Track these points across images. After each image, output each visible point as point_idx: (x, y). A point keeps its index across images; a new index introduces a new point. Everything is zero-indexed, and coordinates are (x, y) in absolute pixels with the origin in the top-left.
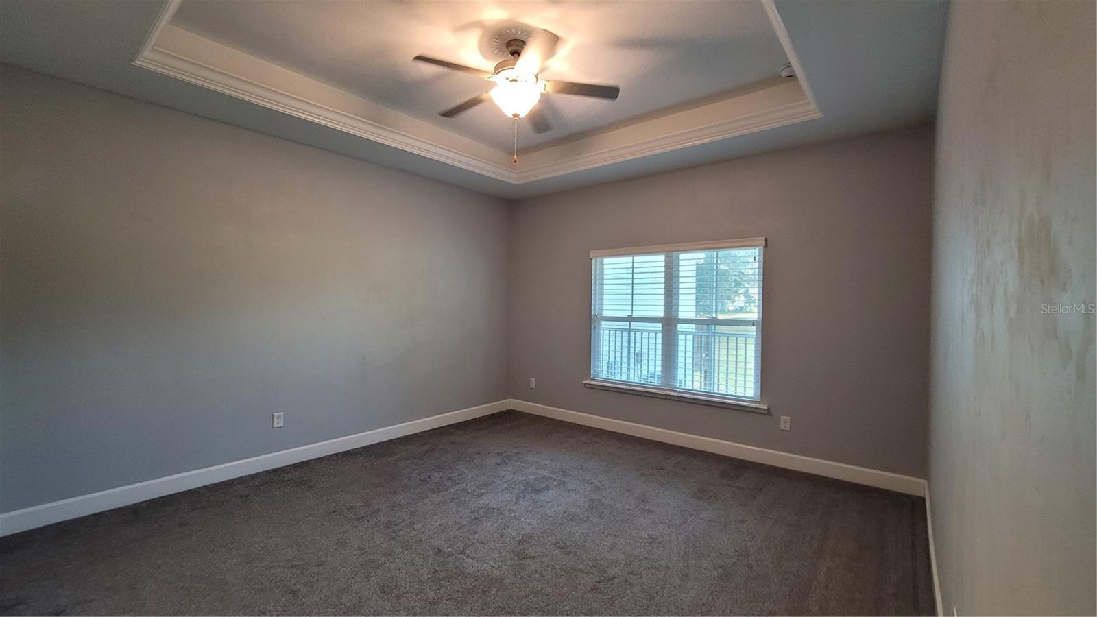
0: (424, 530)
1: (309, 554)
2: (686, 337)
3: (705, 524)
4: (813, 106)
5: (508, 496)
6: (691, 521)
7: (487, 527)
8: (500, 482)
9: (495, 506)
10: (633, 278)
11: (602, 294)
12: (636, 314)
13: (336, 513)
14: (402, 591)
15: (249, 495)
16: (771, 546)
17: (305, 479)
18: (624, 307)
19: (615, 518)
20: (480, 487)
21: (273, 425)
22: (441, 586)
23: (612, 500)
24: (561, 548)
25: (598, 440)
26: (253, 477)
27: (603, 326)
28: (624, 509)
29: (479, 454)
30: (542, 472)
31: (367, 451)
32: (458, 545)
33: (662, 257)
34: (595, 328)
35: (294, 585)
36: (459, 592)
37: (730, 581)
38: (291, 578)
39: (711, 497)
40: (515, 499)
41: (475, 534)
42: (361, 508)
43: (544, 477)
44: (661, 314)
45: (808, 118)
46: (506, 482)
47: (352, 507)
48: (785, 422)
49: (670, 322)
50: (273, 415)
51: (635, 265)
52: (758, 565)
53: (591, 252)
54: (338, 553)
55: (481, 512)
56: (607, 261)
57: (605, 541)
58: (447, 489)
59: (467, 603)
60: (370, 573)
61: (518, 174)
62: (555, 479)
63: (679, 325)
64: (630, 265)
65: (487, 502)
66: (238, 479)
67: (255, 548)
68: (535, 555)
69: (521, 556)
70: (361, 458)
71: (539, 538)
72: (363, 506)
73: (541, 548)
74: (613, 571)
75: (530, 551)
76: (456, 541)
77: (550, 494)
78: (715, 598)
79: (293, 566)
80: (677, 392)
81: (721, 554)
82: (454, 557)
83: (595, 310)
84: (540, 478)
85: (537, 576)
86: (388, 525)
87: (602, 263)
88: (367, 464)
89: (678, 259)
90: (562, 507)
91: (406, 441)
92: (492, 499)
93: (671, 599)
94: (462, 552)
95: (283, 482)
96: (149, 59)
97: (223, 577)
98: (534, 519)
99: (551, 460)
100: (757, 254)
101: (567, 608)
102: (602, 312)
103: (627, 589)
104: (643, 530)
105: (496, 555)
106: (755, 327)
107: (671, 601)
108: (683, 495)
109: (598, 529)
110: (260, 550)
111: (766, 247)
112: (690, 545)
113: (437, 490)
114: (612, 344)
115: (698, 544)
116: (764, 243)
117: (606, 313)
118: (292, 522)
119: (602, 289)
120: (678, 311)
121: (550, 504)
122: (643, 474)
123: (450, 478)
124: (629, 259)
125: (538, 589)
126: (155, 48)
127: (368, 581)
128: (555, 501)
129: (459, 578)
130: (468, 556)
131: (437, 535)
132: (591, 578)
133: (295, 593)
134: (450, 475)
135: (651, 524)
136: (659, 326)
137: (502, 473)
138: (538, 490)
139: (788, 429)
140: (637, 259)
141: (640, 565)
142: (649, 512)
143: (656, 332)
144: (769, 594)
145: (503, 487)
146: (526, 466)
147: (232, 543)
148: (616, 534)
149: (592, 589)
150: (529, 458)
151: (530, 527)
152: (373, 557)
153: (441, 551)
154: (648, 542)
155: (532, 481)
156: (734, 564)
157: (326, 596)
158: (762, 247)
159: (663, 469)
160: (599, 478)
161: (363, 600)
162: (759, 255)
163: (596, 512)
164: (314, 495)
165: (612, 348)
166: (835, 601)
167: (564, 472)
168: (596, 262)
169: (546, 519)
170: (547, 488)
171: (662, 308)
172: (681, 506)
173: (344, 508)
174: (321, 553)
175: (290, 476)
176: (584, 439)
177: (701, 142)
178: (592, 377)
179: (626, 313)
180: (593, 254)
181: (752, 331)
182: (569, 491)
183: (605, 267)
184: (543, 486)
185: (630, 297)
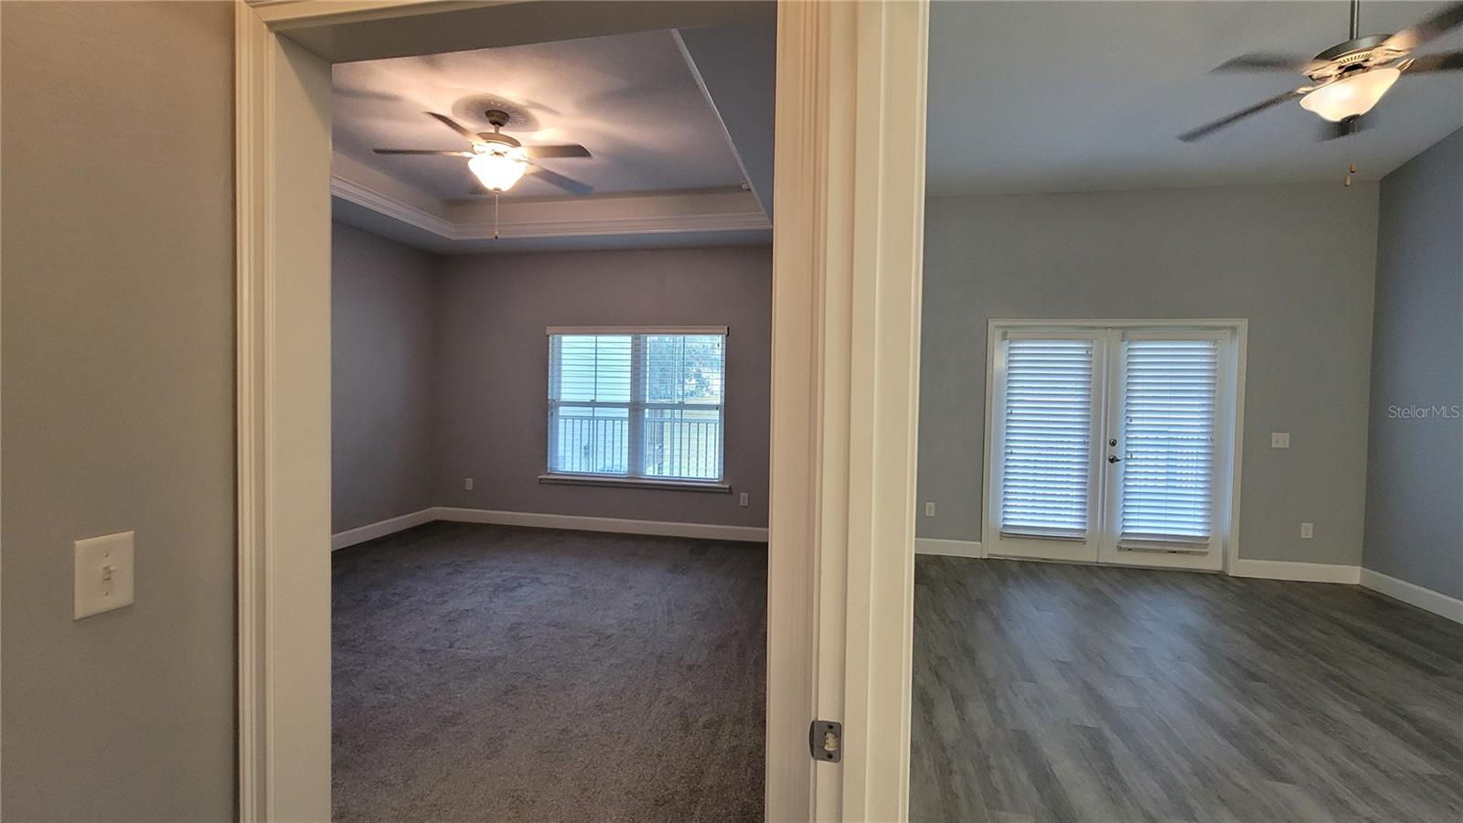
0: (392, 639)
3: (681, 589)
5: (478, 598)
6: (670, 589)
7: (468, 624)
8: (463, 588)
9: (468, 608)
10: (596, 359)
11: (560, 376)
12: (600, 399)
18: (587, 391)
20: (440, 595)
24: (554, 626)
27: (562, 414)
28: (606, 589)
30: (509, 574)
32: (442, 643)
33: (629, 339)
34: (552, 414)
39: (684, 570)
40: (487, 599)
43: (512, 577)
44: (627, 399)
46: (471, 587)
48: (744, 499)
49: (636, 407)
51: (599, 357)
53: (547, 328)
55: (453, 615)
56: (565, 338)
57: (595, 614)
58: (397, 604)
61: (457, 227)
62: (526, 578)
63: (646, 412)
64: (594, 345)
65: (455, 606)
73: (534, 629)
76: (438, 640)
77: (526, 590)
80: (644, 479)
82: (442, 652)
83: (552, 394)
84: (508, 579)
85: (539, 647)
87: (560, 341)
89: (646, 341)
90: (543, 597)
92: (460, 603)
94: (451, 647)
98: (516, 611)
99: (514, 562)
100: (720, 341)
102: (560, 396)
104: (628, 601)
105: (489, 642)
106: (718, 412)
109: (585, 607)
111: (728, 335)
113: (383, 606)
116: (727, 332)
117: (564, 398)
119: (560, 370)
120: (646, 396)
121: (528, 597)
123: (395, 594)
124: (593, 338)
128: (533, 595)
130: (460, 648)
131: (411, 640)
132: (590, 639)
134: (394, 591)
135: (635, 596)
136: (625, 412)
137: (461, 581)
138: (511, 589)
139: (746, 504)
140: (600, 338)
141: (632, 624)
142: (631, 588)
143: (622, 419)
145: (468, 592)
146: (485, 571)
149: (594, 646)
150: (485, 563)
151: (516, 617)
154: (635, 608)
155: (500, 582)
158: (724, 336)
160: (573, 571)
162: (722, 343)
163: (580, 596)
165: (577, 437)
167: (533, 571)
168: (553, 339)
169: (530, 609)
170: (520, 586)
171: (629, 392)
172: (658, 580)
178: (549, 471)
179: (588, 398)
180: (549, 330)
181: (716, 415)
182: (545, 584)
183: (563, 345)
184: (515, 584)
185: (593, 380)
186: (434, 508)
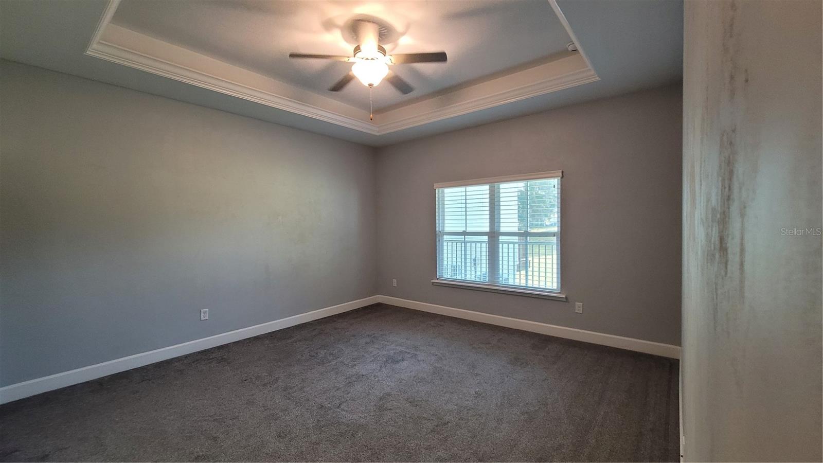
0: (311, 392)
1: (227, 411)
2: (514, 246)
3: (517, 383)
4: (593, 72)
5: (374, 366)
6: (507, 381)
7: (358, 388)
8: (368, 356)
9: (364, 373)
10: (466, 203)
11: (444, 216)
12: (469, 230)
13: (247, 381)
14: (293, 436)
15: (183, 370)
16: (564, 398)
17: (225, 357)
18: (460, 225)
19: (451, 380)
20: (354, 360)
21: (200, 318)
22: (322, 431)
23: (450, 367)
24: (410, 403)
25: (442, 323)
26: (186, 356)
27: (445, 239)
28: (459, 373)
29: (354, 336)
30: (400, 348)
31: (272, 336)
32: (335, 402)
33: (487, 187)
34: (439, 241)
35: (215, 433)
36: (335, 435)
37: (532, 423)
38: (212, 428)
39: (523, 363)
40: (379, 368)
41: (348, 394)
42: (266, 377)
43: (401, 352)
44: (487, 230)
45: (590, 81)
46: (373, 356)
47: (259, 377)
48: (578, 307)
49: (494, 235)
50: (201, 311)
51: (468, 193)
52: (554, 411)
53: (435, 184)
54: (248, 410)
55: (354, 378)
56: (446, 190)
57: (443, 396)
58: (329, 362)
59: (340, 443)
60: (270, 423)
61: (378, 127)
62: (409, 353)
63: (501, 238)
64: (464, 194)
65: (358, 371)
66: (175, 358)
67: (188, 408)
68: (392, 408)
69: (381, 409)
70: (267, 341)
71: (395, 396)
72: (267, 376)
73: (396, 402)
74: (447, 418)
75: (389, 405)
76: (334, 399)
77: (405, 363)
78: (521, 435)
79: (214, 420)
80: (499, 286)
81: (527, 404)
82: (332, 411)
83: (439, 227)
84: (398, 353)
85: (392, 422)
86: (285, 389)
87: (443, 192)
88: (271, 345)
89: (499, 188)
90: (413, 373)
91: (301, 328)
92: (361, 369)
93: (488, 437)
94: (338, 407)
95: (208, 360)
96: (96, 49)
97: (163, 429)
98: (392, 382)
99: (407, 339)
100: (556, 182)
101: (412, 445)
102: (444, 229)
103: (457, 430)
104: (471, 388)
105: (363, 409)
106: (556, 238)
107: (489, 438)
108: (503, 362)
109: (438, 388)
110: (191, 409)
111: (562, 177)
112: (506, 398)
113: (322, 363)
114: (454, 252)
115: (511, 398)
116: (561, 175)
117: (447, 230)
118: (215, 388)
119: (444, 211)
120: (499, 227)
121: (404, 371)
122: (473, 348)
123: (332, 354)
124: (463, 189)
125: (392, 432)
126: (101, 41)
127: (269, 429)
128: (408, 369)
129: (335, 425)
130: (343, 410)
131: (320, 395)
132: (431, 423)
133: (215, 439)
134: (332, 352)
135: (478, 383)
136: (486, 238)
137: (370, 350)
138: (396, 361)
139: (581, 312)
140: (469, 188)
141: (468, 413)
142: (477, 375)
143: (485, 243)
144: (560, 432)
145: (371, 360)
146: (388, 343)
147: (171, 405)
148: (452, 391)
149: (432, 431)
150: (390, 338)
151: (390, 387)
152: (273, 412)
153: (323, 406)
154: (474, 397)
155: (392, 355)
156: (536, 411)
157: (238, 441)
158: (560, 178)
159: (489, 344)
160: (441, 352)
161: (265, 443)
162: (558, 184)
163: (438, 376)
164: (231, 368)
165: (454, 256)
166: (607, 436)
167: (416, 348)
168: (439, 191)
169: (401, 382)
170: (403, 360)
171: (488, 225)
172: (501, 370)
173: (253, 377)
174: (235, 410)
175: (214, 355)
176: (432, 323)
177: (512, 100)
178: (438, 277)
179: (461, 230)
180: (436, 185)
181: (554, 240)
182: (419, 361)
183: (446, 195)
184: (400, 358)
185: (464, 217)
186: (378, 296)
